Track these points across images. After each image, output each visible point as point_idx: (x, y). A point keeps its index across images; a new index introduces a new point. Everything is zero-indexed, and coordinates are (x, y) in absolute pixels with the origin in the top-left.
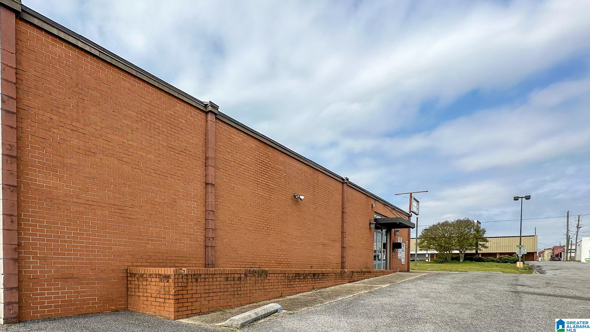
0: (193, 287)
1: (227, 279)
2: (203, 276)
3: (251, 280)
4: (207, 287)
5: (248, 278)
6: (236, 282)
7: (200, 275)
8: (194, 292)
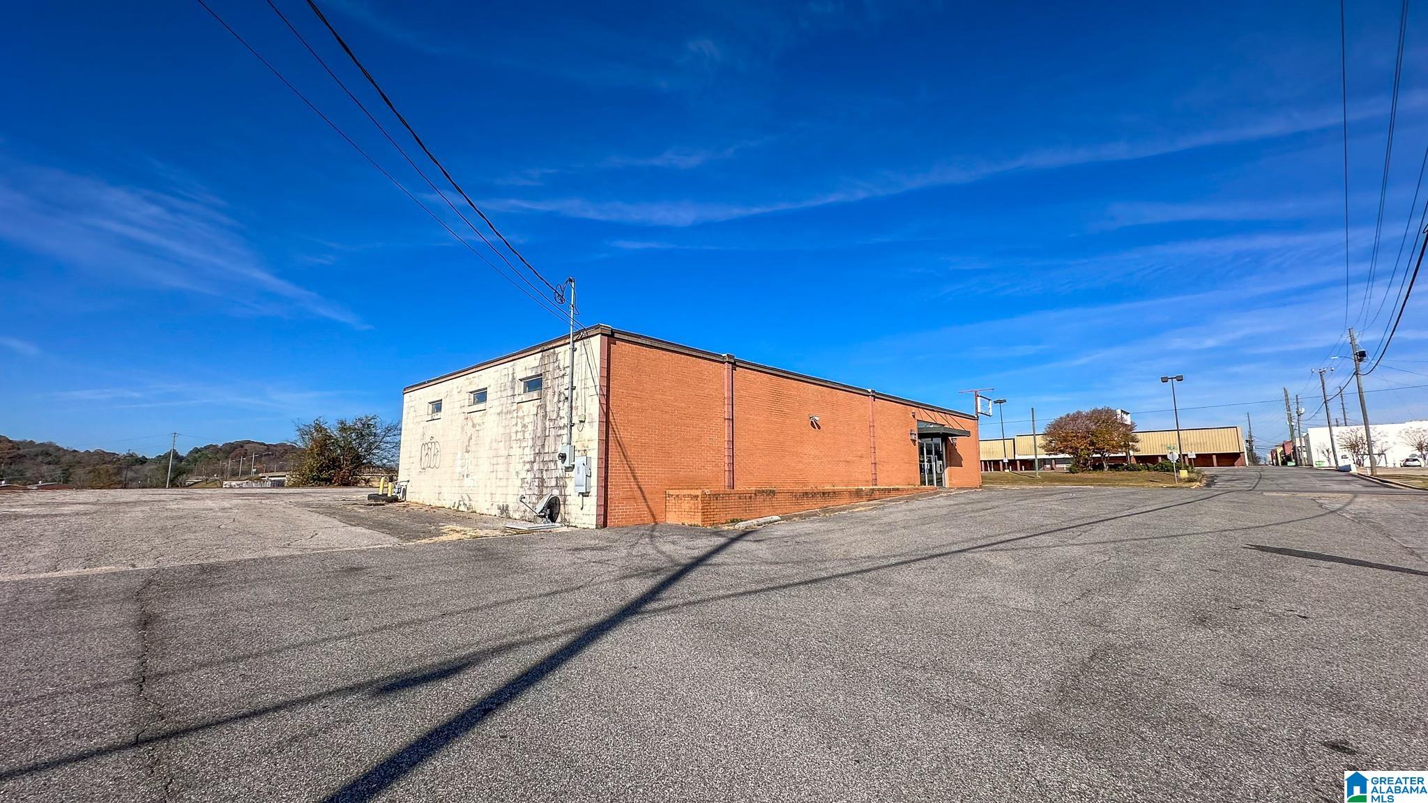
0: (714, 504)
1: (740, 498)
2: (721, 496)
3: (760, 498)
4: (725, 504)
5: (757, 497)
6: (748, 500)
7: (719, 495)
8: (715, 507)
